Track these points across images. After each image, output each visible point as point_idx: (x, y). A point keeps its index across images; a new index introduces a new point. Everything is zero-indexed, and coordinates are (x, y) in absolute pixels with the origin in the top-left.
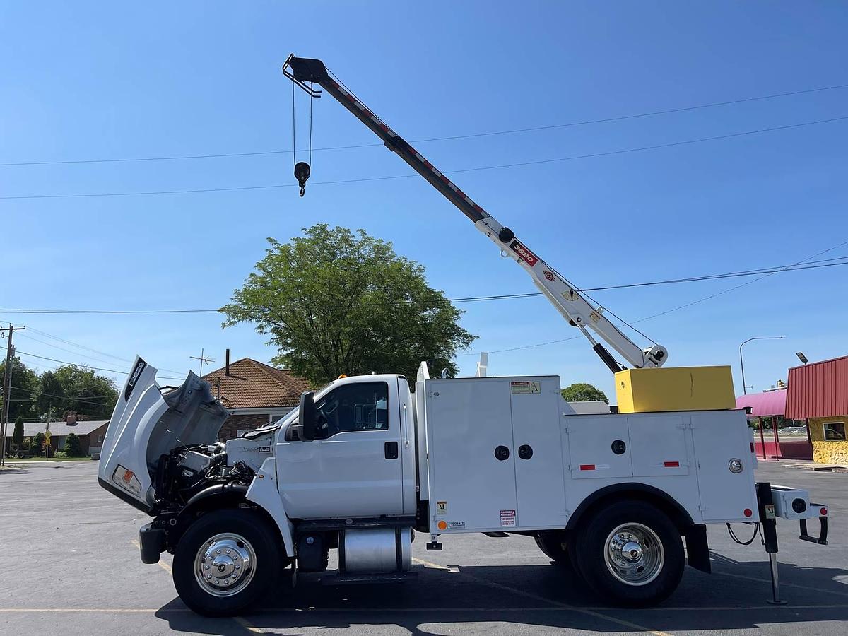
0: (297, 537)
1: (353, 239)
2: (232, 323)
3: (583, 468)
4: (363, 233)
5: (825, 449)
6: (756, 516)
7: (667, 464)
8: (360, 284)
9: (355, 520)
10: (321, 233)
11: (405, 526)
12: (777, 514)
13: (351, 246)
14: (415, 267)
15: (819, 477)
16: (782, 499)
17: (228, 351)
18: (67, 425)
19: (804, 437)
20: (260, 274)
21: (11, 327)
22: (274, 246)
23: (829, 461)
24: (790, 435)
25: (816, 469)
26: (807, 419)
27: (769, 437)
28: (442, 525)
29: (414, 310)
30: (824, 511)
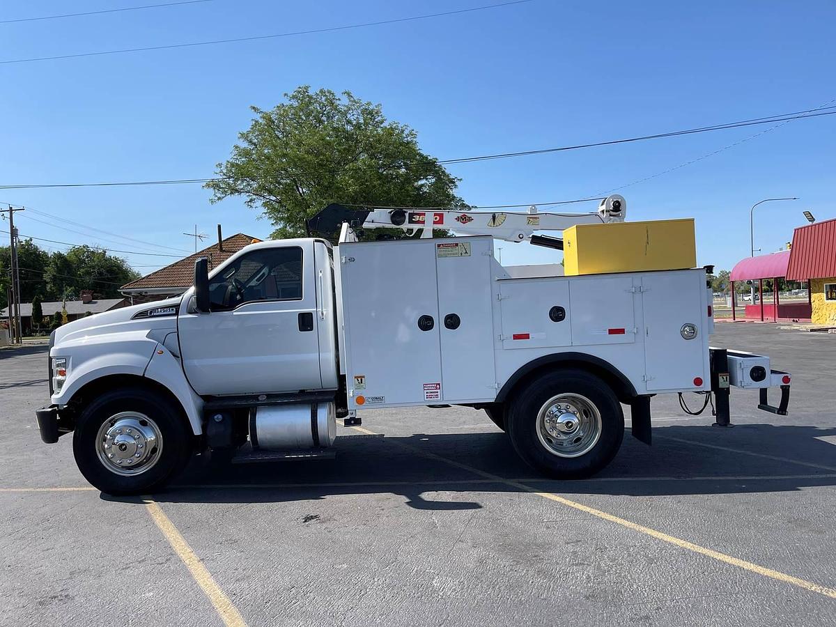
0: (205, 415)
1: (338, 102)
2: (219, 198)
3: (516, 337)
4: (349, 95)
5: (824, 310)
6: (707, 386)
7: (612, 332)
8: (349, 152)
9: (269, 396)
10: (304, 99)
11: (324, 402)
12: (731, 383)
13: (339, 112)
14: (406, 132)
15: (813, 338)
16: (738, 366)
17: (219, 227)
18: (84, 303)
19: (805, 299)
20: (244, 145)
21: (11, 208)
22: (261, 115)
23: (828, 322)
24: (796, 298)
25: (812, 330)
26: (809, 280)
27: (769, 300)
28: (360, 400)
29: (408, 180)
30: (786, 380)
